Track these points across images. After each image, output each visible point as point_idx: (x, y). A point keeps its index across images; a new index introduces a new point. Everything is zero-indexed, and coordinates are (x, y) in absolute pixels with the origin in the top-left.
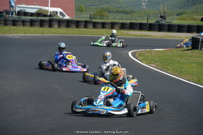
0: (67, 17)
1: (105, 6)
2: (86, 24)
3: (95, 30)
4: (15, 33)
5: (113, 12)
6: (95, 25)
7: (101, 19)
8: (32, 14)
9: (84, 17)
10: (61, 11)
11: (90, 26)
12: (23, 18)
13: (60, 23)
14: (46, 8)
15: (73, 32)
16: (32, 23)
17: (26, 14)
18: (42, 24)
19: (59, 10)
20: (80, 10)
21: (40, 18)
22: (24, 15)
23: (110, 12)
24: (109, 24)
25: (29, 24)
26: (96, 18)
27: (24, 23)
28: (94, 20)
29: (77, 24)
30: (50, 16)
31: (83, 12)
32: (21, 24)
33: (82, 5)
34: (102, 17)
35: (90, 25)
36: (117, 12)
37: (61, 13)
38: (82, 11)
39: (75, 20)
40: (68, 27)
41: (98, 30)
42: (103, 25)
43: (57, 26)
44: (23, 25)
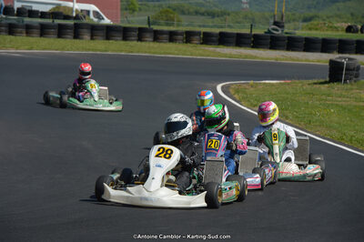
0: (107, 21)
1: (175, 3)
2: (141, 34)
3: (156, 45)
4: (12, 48)
5: (189, 13)
6: (157, 36)
7: (167, 25)
8: (43, 15)
9: (137, 21)
10: (97, 9)
11: (149, 37)
12: (27, 20)
13: (95, 31)
14: (70, 4)
15: (116, 47)
16: (43, 31)
17: (32, 14)
18: (61, 32)
19: (92, 8)
20: (129, 9)
21: (58, 21)
22: (30, 16)
23: (183, 13)
24: (181, 34)
25: (38, 31)
26: (159, 25)
27: (29, 30)
28: (155, 28)
29: (125, 33)
30: (77, 17)
31: (136, 13)
32: (24, 31)
34: (169, 21)
35: (148, 35)
36: (197, 13)
37: (96, 14)
38: (134, 11)
39: (120, 27)
40: (108, 38)
41: (162, 44)
42: (172, 37)
43: (87, 37)
44: (28, 33)
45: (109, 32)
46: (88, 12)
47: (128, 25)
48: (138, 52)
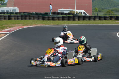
0: (88, 15)
13: (84, 18)
37: (84, 13)
45: (89, 18)
46: (82, 12)
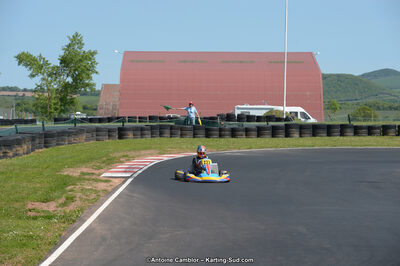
0: (312, 120)
1: (371, 100)
2: (343, 130)
3: (357, 138)
4: (235, 148)
5: (384, 109)
6: (357, 131)
7: (364, 121)
8: (259, 119)
9: (339, 119)
10: (303, 110)
11: (350, 132)
12: (246, 124)
13: (303, 129)
14: (280, 108)
15: (322, 142)
16: (260, 132)
17: (250, 118)
18: (274, 132)
19: (299, 110)
20: (331, 107)
21: (271, 124)
22: (248, 121)
23: (378, 108)
24: (378, 128)
25: (255, 133)
26: (358, 120)
27: (248, 132)
28: (355, 123)
29: (329, 130)
30: (287, 119)
31: (337, 112)
32: (244, 133)
33: (335, 101)
34: (367, 117)
35: (349, 130)
36: (391, 108)
37: (303, 114)
38: (335, 109)
39: (324, 125)
40: (314, 135)
41: (362, 138)
42: (370, 131)
43: (297, 135)
44: (247, 135)
45: (315, 130)
46: (296, 113)
47: (331, 123)
48: (342, 145)
